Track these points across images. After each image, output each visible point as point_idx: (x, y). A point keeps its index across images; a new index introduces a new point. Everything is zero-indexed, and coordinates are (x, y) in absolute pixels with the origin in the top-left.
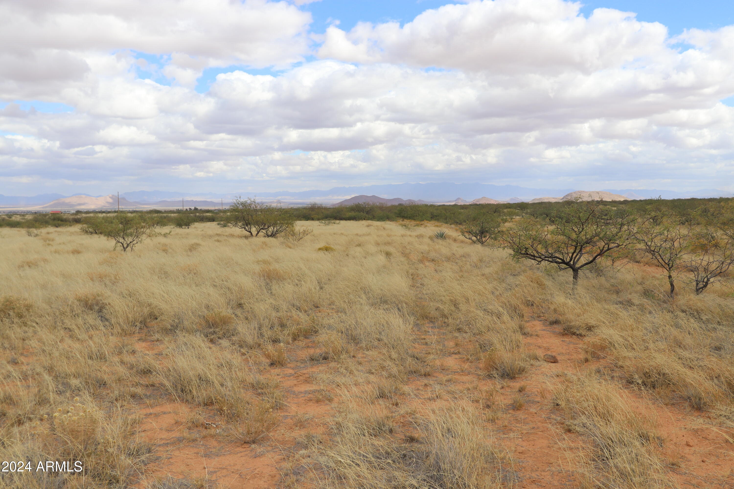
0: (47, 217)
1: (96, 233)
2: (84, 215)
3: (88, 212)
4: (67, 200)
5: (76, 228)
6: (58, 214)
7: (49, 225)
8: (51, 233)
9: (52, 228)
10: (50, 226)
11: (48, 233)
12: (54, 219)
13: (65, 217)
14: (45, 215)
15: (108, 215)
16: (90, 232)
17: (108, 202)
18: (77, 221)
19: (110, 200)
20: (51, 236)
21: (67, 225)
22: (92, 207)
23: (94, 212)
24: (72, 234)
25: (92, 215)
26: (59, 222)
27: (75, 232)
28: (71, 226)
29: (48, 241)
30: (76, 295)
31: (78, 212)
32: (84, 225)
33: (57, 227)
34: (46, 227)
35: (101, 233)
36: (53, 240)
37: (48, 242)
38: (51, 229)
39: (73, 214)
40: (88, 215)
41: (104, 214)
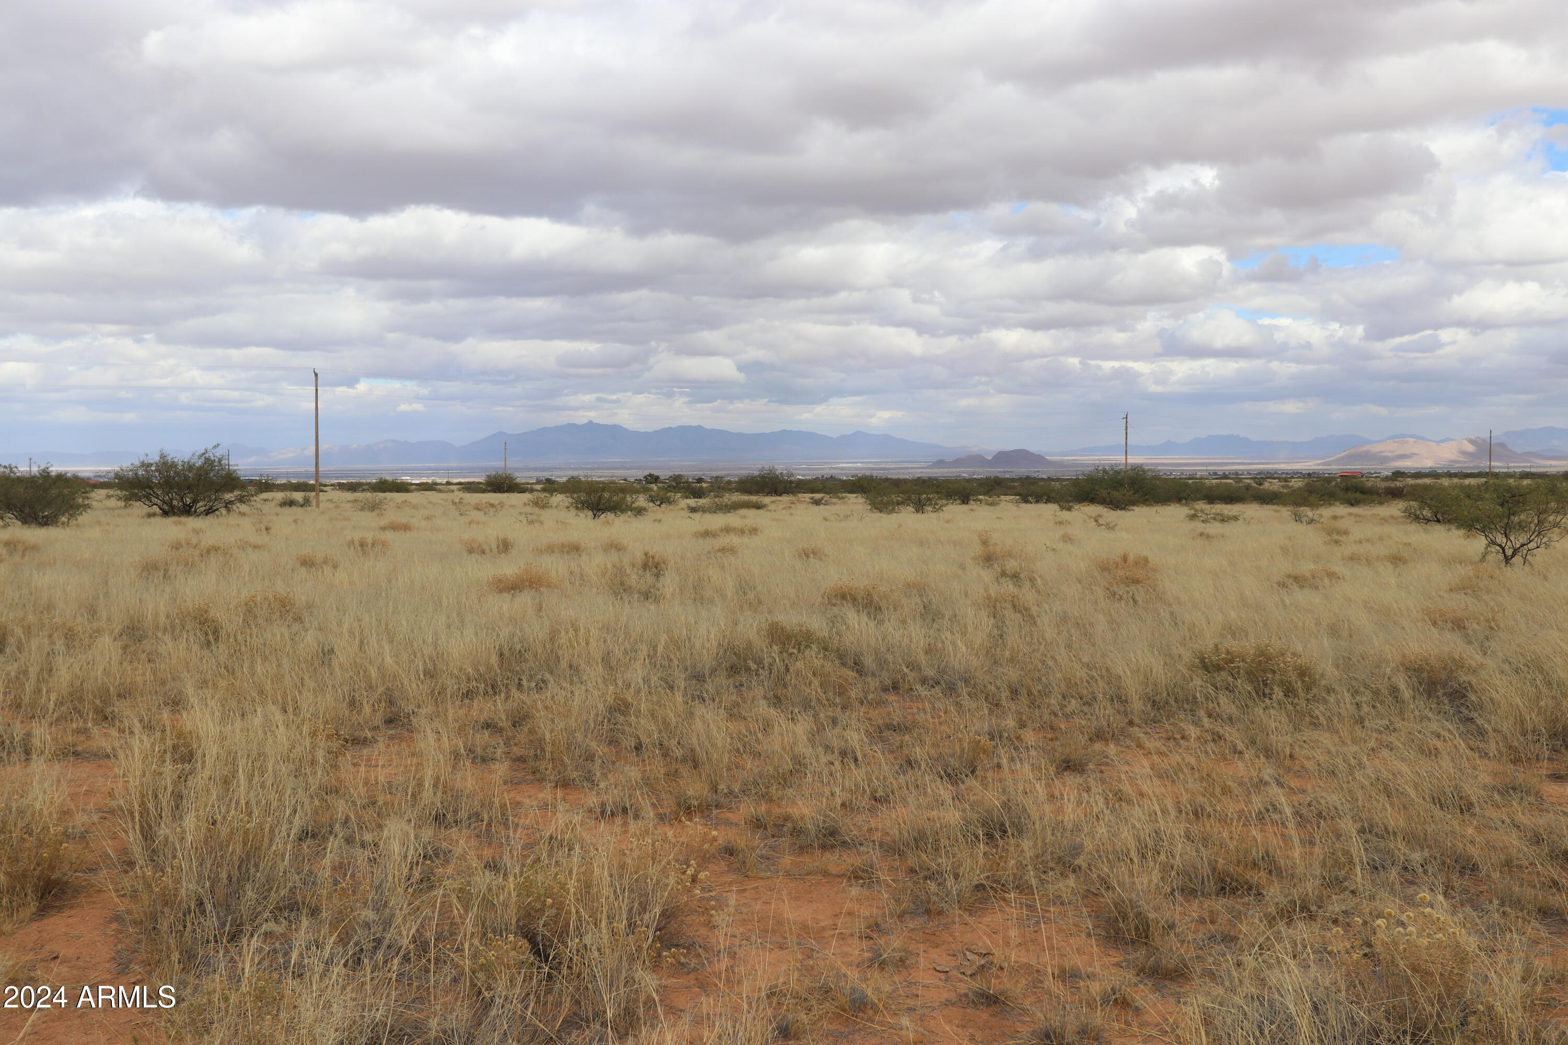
0: (1334, 483)
1: (1438, 521)
2: (1411, 481)
3: (1418, 475)
4: (1375, 449)
5: (1395, 508)
6: (1355, 477)
7: (1336, 500)
8: (1342, 517)
9: (1342, 506)
10: (1338, 503)
11: (1335, 518)
12: (1347, 489)
13: (1369, 484)
14: (1329, 480)
15: (1467, 481)
16: (1424, 519)
17: (1464, 453)
18: (1395, 494)
19: (1470, 448)
20: (1341, 524)
21: (1373, 501)
22: (1426, 463)
23: (1433, 474)
24: (1384, 520)
25: (1427, 481)
26: (1358, 495)
27: (1392, 517)
28: (1381, 503)
29: (1335, 535)
30: (1404, 656)
31: (1398, 474)
32: (1412, 503)
33: (1352, 505)
34: (1330, 505)
35: (1450, 522)
36: (1346, 533)
37: (1335, 537)
38: (1341, 510)
39: (1386, 479)
40: (1419, 481)
41: (1456, 480)
